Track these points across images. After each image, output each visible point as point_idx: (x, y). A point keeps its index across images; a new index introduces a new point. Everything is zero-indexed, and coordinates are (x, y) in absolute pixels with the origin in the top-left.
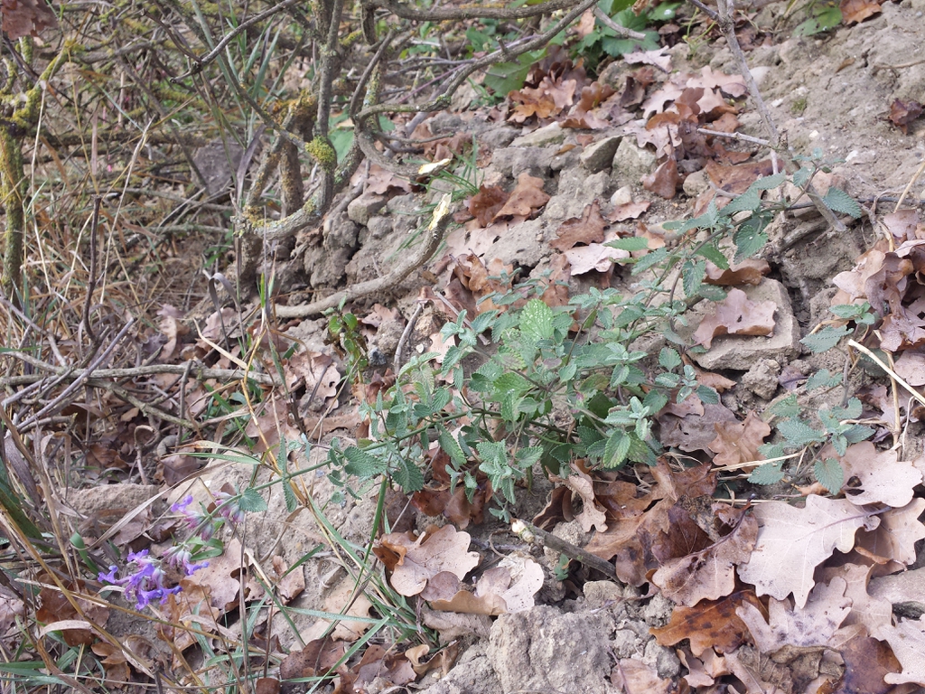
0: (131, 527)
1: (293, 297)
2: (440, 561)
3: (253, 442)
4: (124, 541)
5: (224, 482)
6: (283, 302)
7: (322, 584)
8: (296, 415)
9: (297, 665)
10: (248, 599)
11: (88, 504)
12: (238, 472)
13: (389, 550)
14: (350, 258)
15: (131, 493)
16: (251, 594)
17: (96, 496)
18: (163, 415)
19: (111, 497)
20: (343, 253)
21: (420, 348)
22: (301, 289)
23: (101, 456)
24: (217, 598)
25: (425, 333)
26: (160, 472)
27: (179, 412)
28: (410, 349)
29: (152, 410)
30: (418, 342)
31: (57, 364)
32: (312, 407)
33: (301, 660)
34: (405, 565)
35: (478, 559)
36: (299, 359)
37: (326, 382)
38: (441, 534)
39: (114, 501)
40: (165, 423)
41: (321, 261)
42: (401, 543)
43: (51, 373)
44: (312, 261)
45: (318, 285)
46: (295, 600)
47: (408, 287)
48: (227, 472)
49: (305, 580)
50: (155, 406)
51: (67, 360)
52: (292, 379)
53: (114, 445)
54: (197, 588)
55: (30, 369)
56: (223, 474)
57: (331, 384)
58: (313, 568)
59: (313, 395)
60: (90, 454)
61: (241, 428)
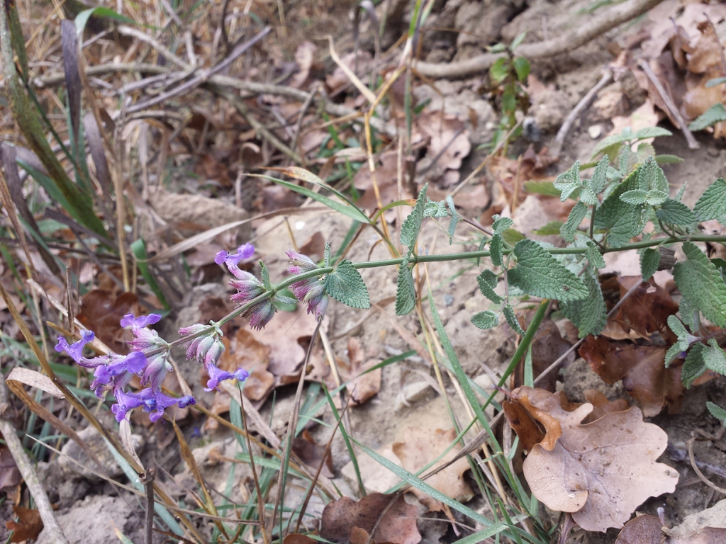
0: (210, 249)
1: (434, 54)
2: (606, 459)
3: (358, 194)
4: (197, 262)
5: (317, 230)
6: (423, 58)
7: (401, 398)
8: (412, 179)
9: (347, 516)
10: (310, 377)
11: (175, 211)
12: (333, 223)
13: (526, 413)
14: (510, 19)
15: (220, 212)
16: (314, 372)
17: (185, 205)
18: (276, 142)
19: (199, 210)
20: (505, 13)
21: (595, 131)
22: (444, 48)
23: (209, 167)
24: (276, 361)
25: (606, 114)
26: (259, 199)
27: (292, 144)
28: (578, 130)
29: (267, 134)
30: (592, 123)
31: (188, 62)
32: (431, 174)
33: (354, 512)
34: (553, 452)
35: (676, 481)
36: (428, 117)
37: (452, 151)
38: (618, 418)
39: (202, 216)
40: (278, 152)
41: (477, 18)
42: (548, 409)
43: (181, 69)
44: (466, 16)
45: (465, 45)
46: (364, 405)
47: (581, 60)
48: (323, 219)
49: (382, 382)
50: (272, 131)
51: (198, 61)
52: (417, 138)
53: (226, 161)
54: (255, 344)
55: (162, 61)
56: (318, 221)
57: (457, 154)
58: (395, 370)
59: (435, 162)
60: (200, 163)
61: (349, 176)
